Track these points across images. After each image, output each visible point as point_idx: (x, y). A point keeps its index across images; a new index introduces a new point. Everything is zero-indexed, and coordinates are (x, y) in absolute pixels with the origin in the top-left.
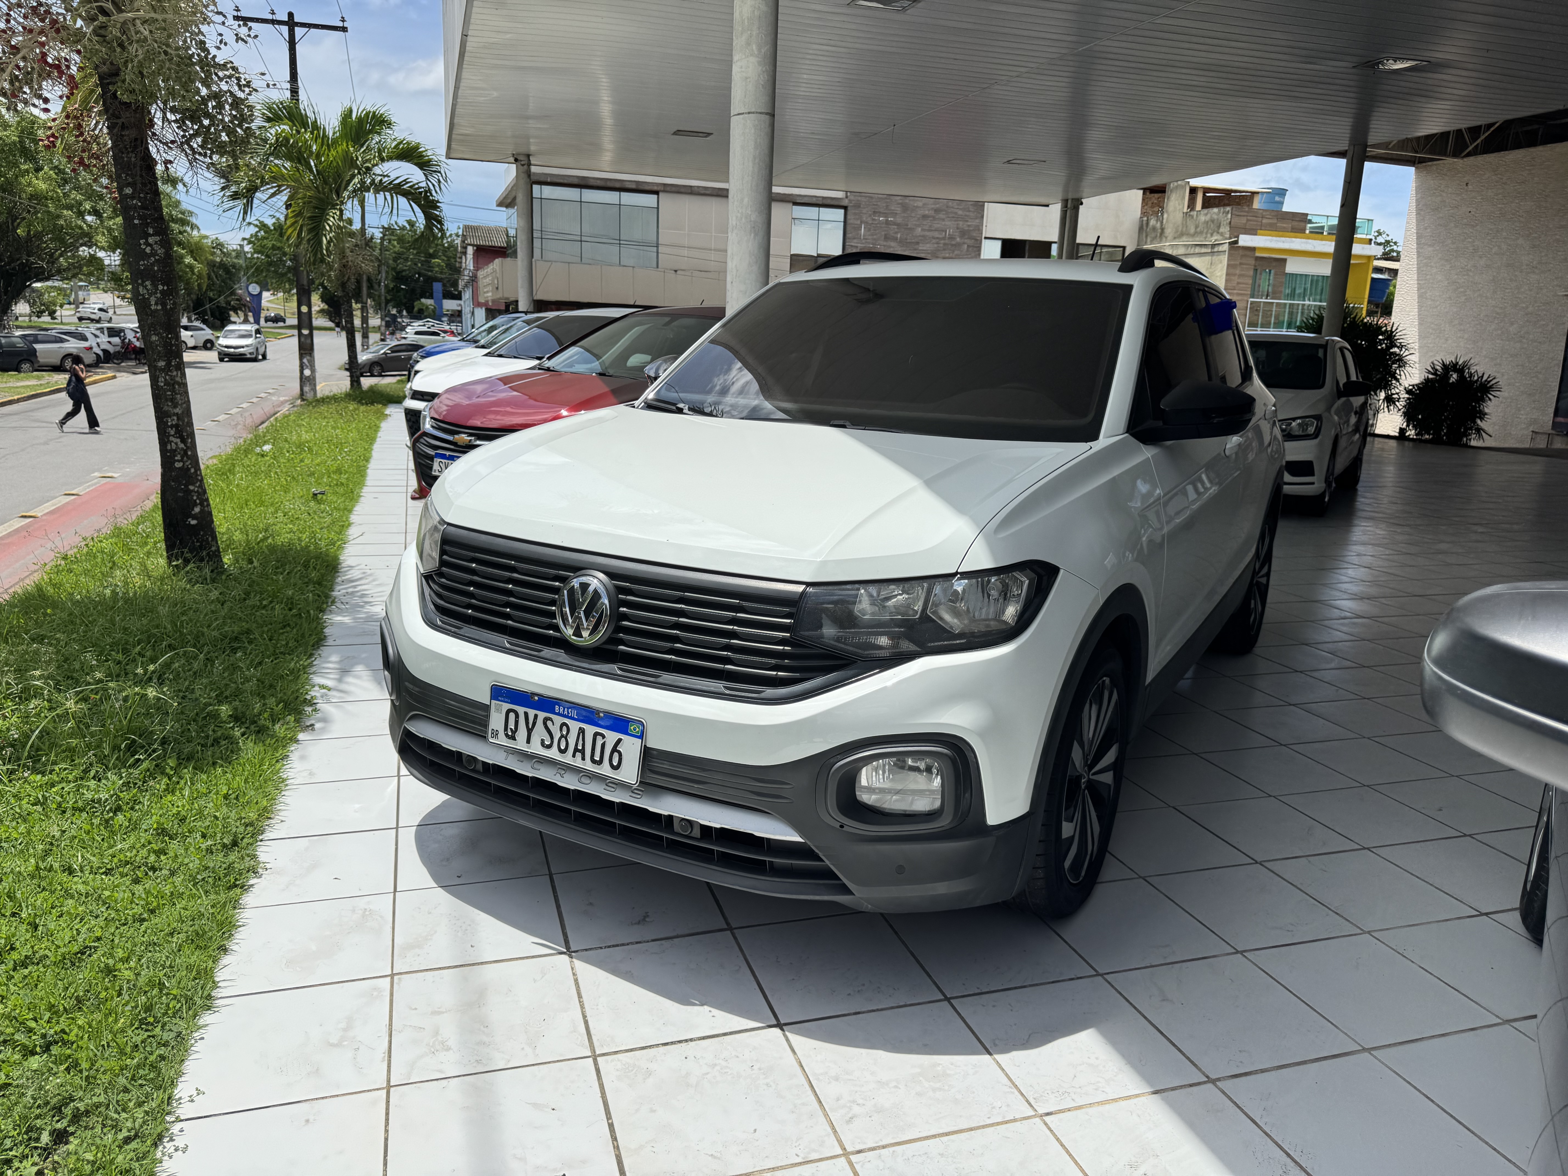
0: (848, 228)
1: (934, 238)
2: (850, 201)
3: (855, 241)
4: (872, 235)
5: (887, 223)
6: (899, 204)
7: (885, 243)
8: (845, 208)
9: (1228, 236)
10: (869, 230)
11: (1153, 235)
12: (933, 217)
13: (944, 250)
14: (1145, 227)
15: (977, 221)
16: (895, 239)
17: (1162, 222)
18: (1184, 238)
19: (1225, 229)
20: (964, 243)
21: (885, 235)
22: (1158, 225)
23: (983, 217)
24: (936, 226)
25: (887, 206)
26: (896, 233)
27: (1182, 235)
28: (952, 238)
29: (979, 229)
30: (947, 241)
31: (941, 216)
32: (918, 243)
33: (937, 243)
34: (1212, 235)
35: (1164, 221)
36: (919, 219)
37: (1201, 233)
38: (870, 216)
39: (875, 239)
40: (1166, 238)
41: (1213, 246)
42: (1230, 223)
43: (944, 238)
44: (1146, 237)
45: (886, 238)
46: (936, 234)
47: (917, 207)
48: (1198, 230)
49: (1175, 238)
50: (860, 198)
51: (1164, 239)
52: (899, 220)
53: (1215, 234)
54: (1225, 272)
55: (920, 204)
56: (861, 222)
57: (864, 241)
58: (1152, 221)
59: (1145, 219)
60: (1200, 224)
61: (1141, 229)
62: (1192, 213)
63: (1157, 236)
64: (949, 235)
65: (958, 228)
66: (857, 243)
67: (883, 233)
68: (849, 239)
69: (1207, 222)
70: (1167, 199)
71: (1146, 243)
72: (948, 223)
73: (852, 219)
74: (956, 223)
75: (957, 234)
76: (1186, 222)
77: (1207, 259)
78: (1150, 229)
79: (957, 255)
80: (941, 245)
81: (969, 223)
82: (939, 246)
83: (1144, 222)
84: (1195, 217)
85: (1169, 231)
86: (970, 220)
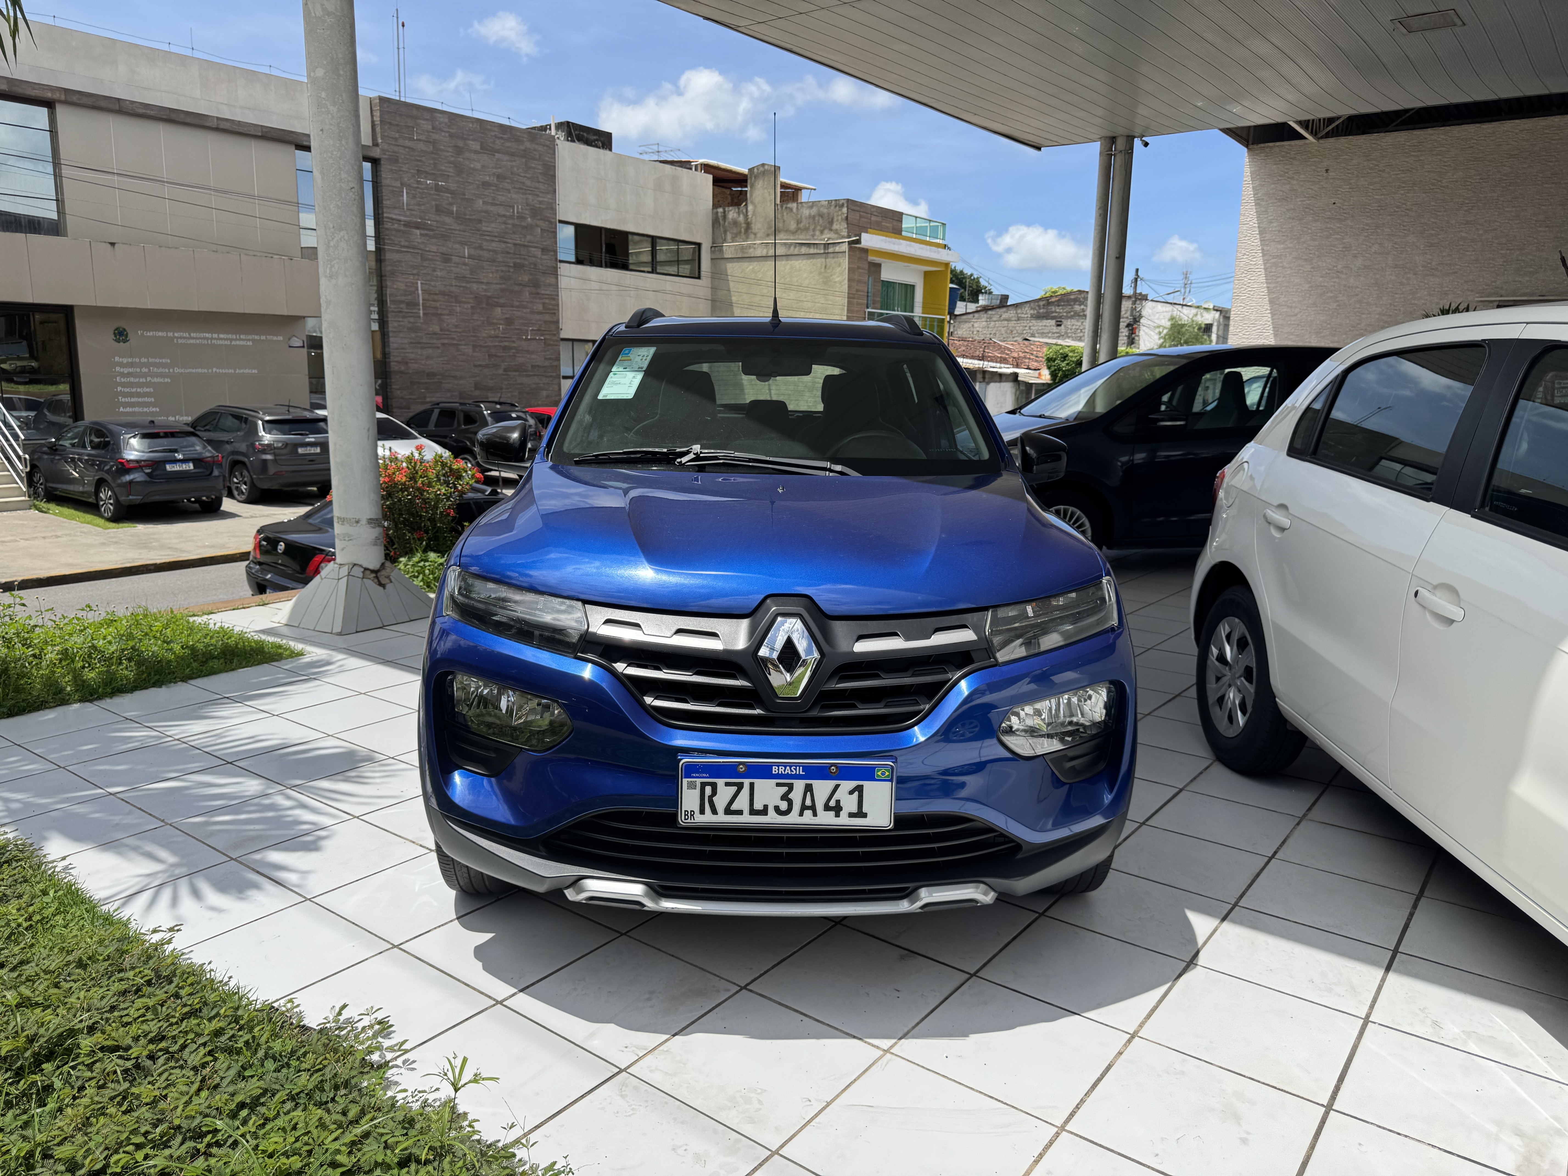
0: (385, 193)
1: (499, 215)
2: (384, 151)
3: (396, 211)
4: (419, 205)
5: (437, 188)
6: (450, 162)
7: (438, 218)
8: (375, 162)
9: (846, 234)
10: (414, 197)
12: (496, 186)
13: (514, 233)
14: (721, 222)
15: (549, 196)
16: (450, 213)
17: (746, 216)
18: (781, 236)
19: (841, 226)
20: (537, 226)
21: (437, 206)
22: (741, 218)
23: (555, 191)
24: (501, 198)
25: (435, 164)
26: (451, 204)
27: (777, 231)
28: (521, 217)
29: (552, 208)
30: (516, 222)
31: (506, 185)
32: (480, 221)
33: (505, 223)
34: (822, 232)
35: (750, 214)
36: (478, 187)
37: (807, 229)
38: (413, 176)
39: (422, 211)
40: (755, 234)
41: (826, 246)
42: (847, 218)
43: (512, 217)
44: (725, 232)
45: (439, 210)
46: (502, 211)
47: (474, 169)
48: (801, 225)
49: (767, 235)
50: (396, 149)
51: (752, 236)
52: (453, 186)
53: (826, 231)
54: (847, 276)
55: (478, 166)
56: (402, 184)
57: (408, 213)
58: (731, 213)
59: (720, 210)
60: (804, 219)
61: (716, 222)
62: (789, 205)
63: (740, 232)
64: (518, 212)
65: (528, 205)
66: (399, 215)
67: (434, 203)
68: (388, 207)
69: (814, 217)
70: (751, 187)
71: (725, 241)
72: (515, 196)
73: (386, 179)
74: (524, 197)
75: (527, 212)
76: (783, 216)
77: (819, 262)
78: (729, 223)
79: (529, 242)
80: (510, 226)
81: (541, 199)
82: (506, 228)
83: (720, 214)
84: (795, 210)
85: (758, 226)
86: (541, 195)
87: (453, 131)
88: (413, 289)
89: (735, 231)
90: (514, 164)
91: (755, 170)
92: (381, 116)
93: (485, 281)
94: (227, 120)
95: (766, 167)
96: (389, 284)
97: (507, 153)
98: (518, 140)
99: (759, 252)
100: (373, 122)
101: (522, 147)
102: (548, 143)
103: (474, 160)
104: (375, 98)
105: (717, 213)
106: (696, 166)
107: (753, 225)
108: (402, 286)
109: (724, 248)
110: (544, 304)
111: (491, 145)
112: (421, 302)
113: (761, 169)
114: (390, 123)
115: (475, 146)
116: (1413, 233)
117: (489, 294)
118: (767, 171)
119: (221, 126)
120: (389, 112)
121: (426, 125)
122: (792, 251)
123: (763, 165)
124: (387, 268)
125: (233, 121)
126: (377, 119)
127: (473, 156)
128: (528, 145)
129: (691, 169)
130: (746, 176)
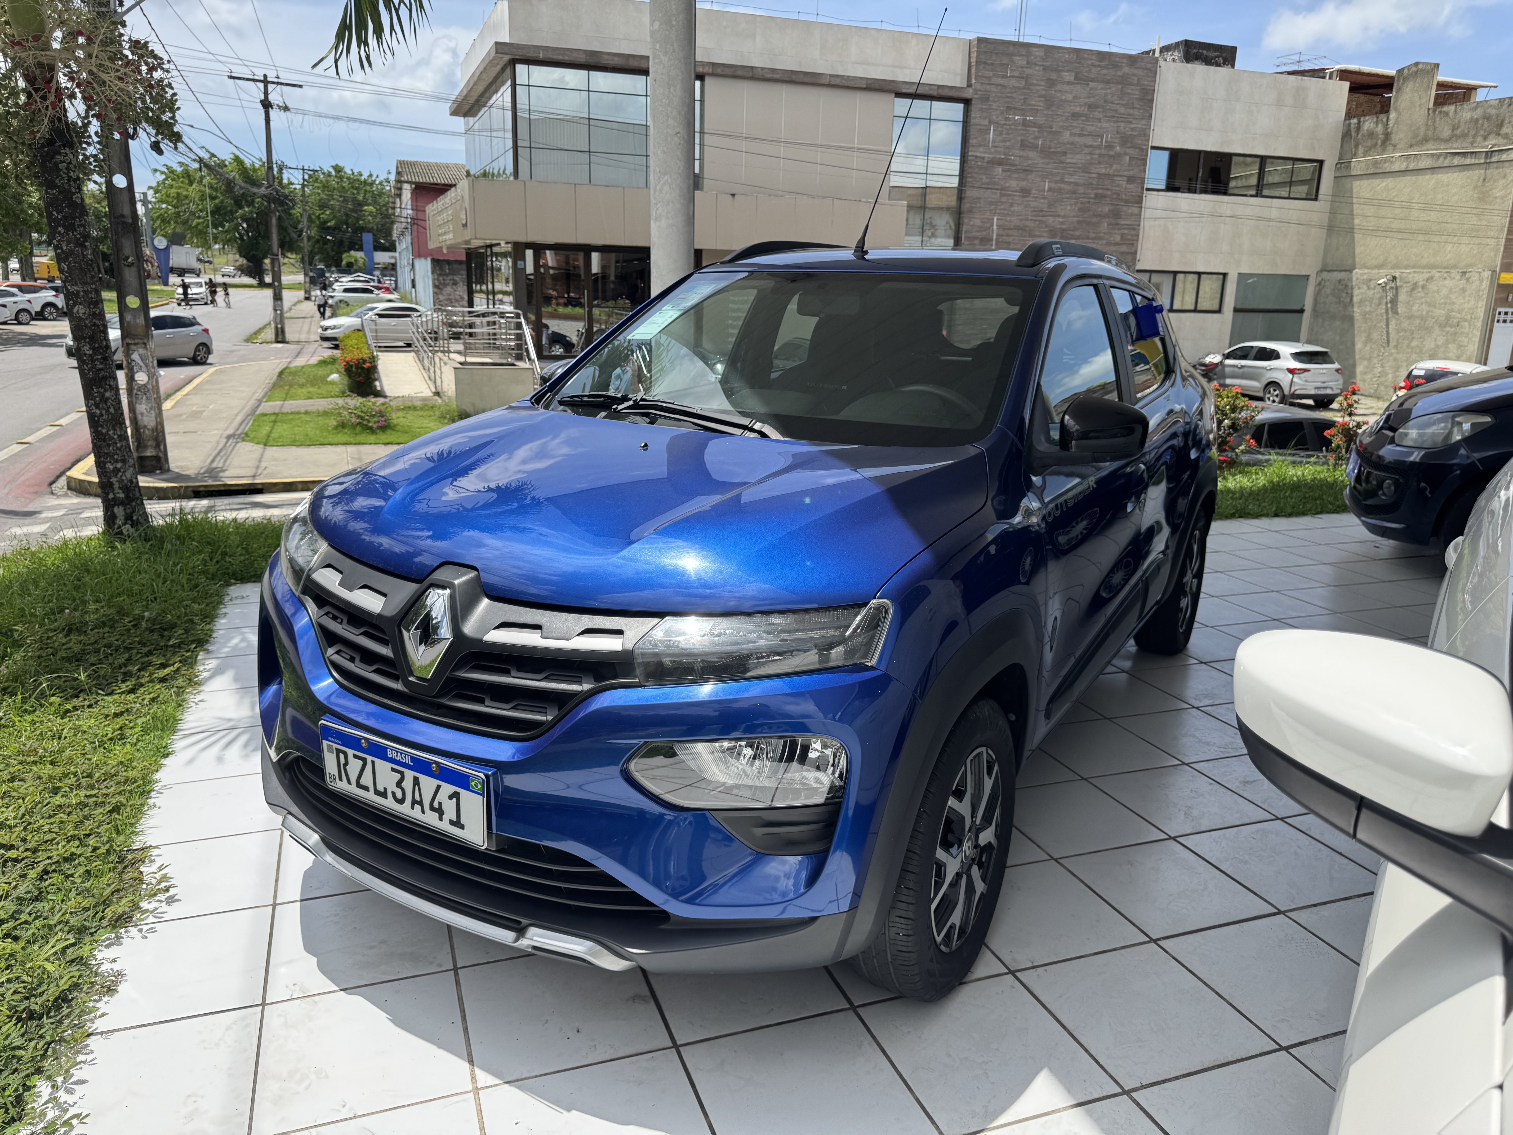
0: (973, 131)
1: (1086, 146)
2: (976, 91)
3: (981, 149)
4: (1004, 141)
5: (1025, 124)
6: (1040, 96)
7: (1021, 153)
8: (967, 102)
10: (1001, 134)
11: (1369, 143)
12: (1086, 116)
13: (1100, 163)
14: (1353, 134)
15: (1143, 122)
16: (1034, 147)
17: (1386, 125)
18: (1430, 145)
20: (1126, 154)
21: (1022, 141)
22: (1380, 128)
23: (1151, 117)
24: (1090, 128)
25: (1025, 99)
26: (1037, 138)
27: (1426, 140)
28: (1110, 147)
29: (1145, 134)
30: (1104, 151)
31: (1097, 114)
32: (1065, 154)
33: (1091, 154)
34: (1485, 138)
35: (1391, 123)
36: (1067, 119)
37: (1464, 136)
38: (1002, 113)
39: (1007, 148)
40: (1395, 146)
41: (1489, 154)
43: (1099, 147)
44: (1357, 146)
45: (1024, 145)
46: (1089, 141)
47: (1066, 101)
48: (1458, 131)
49: (1411, 146)
50: (988, 87)
51: (1390, 148)
52: (1041, 120)
53: (1491, 137)
55: (1070, 97)
56: (990, 122)
57: (993, 150)
58: (1367, 123)
59: (1354, 121)
60: (1462, 124)
61: (1346, 135)
62: (1445, 108)
63: (1376, 144)
64: (1106, 142)
65: (1118, 133)
66: (984, 153)
67: (1019, 138)
68: (973, 146)
69: (1477, 120)
70: (1397, 92)
71: (1355, 155)
72: (1105, 125)
73: (975, 118)
74: (1116, 125)
75: (1117, 141)
76: (1435, 122)
77: (1477, 174)
78: (1363, 135)
79: (1116, 171)
80: (1096, 157)
81: (1133, 126)
82: (1092, 159)
83: (1352, 126)
84: (1451, 114)
85: (1399, 136)
86: (1134, 121)
87: (1047, 64)
88: (988, 225)
89: (1369, 144)
90: (1109, 91)
91: (1406, 71)
92: (977, 57)
93: (1062, 214)
94: (838, 76)
95: (1420, 66)
96: (966, 221)
97: (1102, 81)
98: (1116, 66)
99: (1396, 167)
100: (970, 63)
101: (1119, 73)
102: (1149, 66)
103: (1066, 92)
104: (974, 40)
105: (1350, 124)
106: (1331, 73)
107: (1393, 136)
108: (978, 222)
109: (1353, 164)
110: (1122, 235)
111: (1086, 74)
112: (995, 237)
113: (1414, 69)
114: (985, 63)
115: (1069, 76)
117: (1065, 227)
118: (1422, 70)
119: (833, 83)
120: (985, 52)
121: (1020, 61)
122: (1441, 162)
123: (1417, 64)
124: (966, 206)
125: (843, 76)
126: (973, 60)
127: (1066, 87)
128: (1126, 70)
129: (1324, 77)
130: (1392, 78)
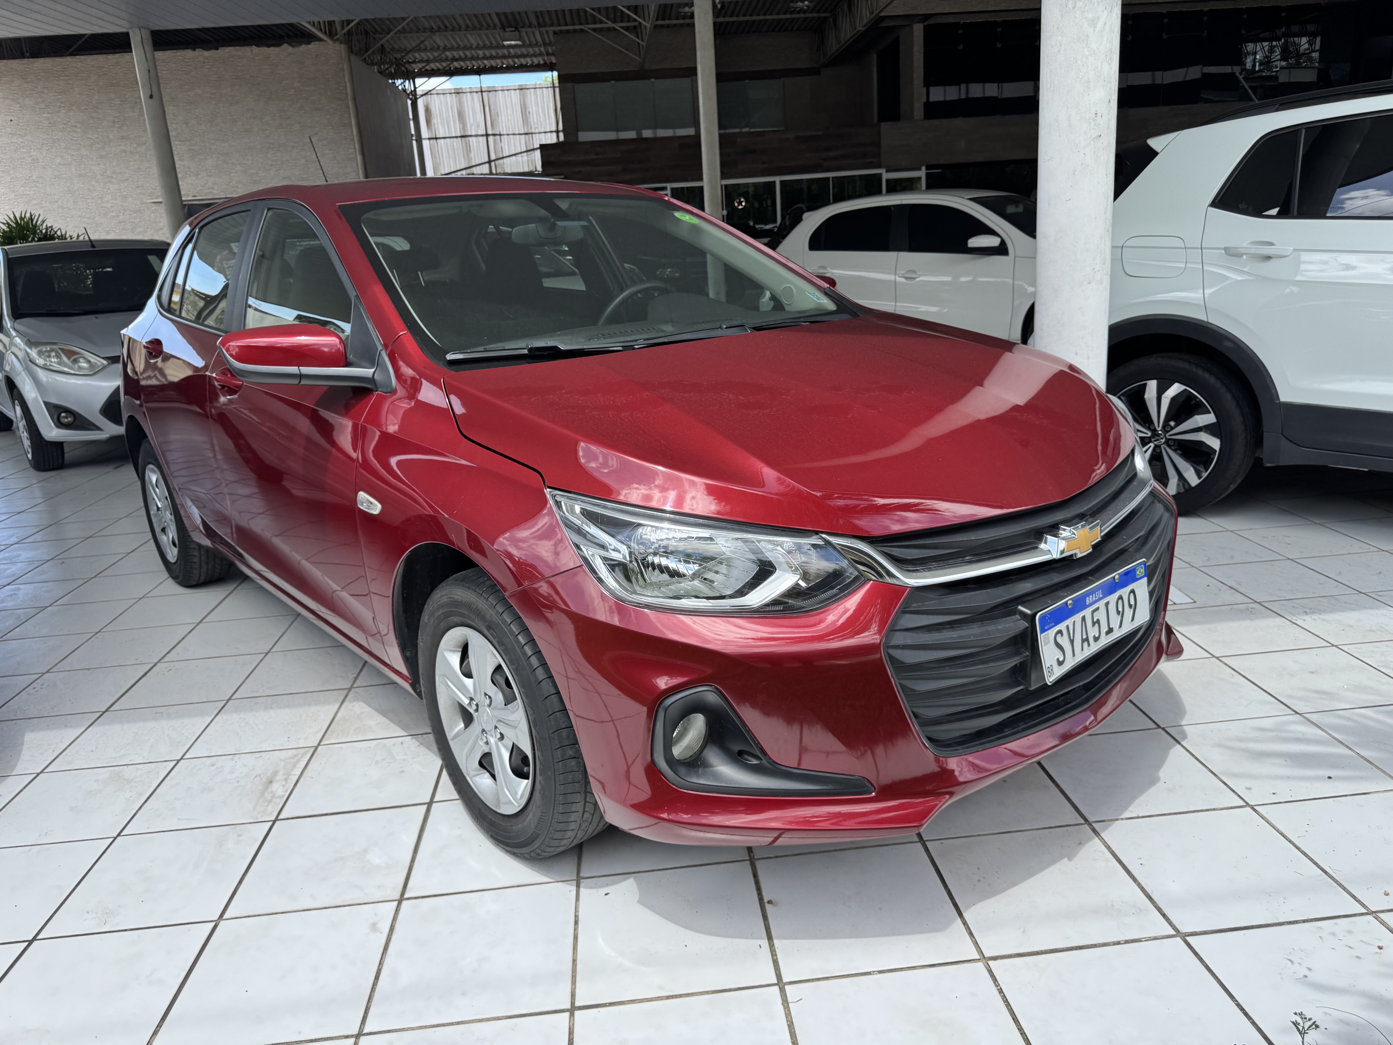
116: (84, 147)
